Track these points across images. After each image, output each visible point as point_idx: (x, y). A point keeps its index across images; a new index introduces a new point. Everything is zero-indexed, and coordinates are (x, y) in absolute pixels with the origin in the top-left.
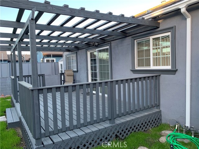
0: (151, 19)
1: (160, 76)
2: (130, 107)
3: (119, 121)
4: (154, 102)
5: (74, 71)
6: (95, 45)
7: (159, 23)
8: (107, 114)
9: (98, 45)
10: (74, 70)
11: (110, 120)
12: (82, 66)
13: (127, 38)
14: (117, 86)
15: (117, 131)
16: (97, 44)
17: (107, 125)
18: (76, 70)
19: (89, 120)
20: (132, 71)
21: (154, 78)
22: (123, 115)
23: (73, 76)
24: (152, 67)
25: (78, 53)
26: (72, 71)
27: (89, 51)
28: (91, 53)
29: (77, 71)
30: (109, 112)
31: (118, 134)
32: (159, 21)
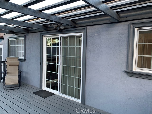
5: (20, 60)
6: (59, 29)
9: (64, 29)
10: (20, 58)
12: (32, 54)
18: (23, 58)
23: (19, 66)
25: (27, 37)
26: (17, 60)
27: (45, 37)
29: (25, 60)
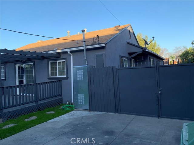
0: (56, 53)
1: (61, 80)
2: (46, 96)
3: (40, 103)
4: (59, 93)
6: (22, 61)
7: (61, 55)
8: (34, 100)
10: (2, 79)
11: (35, 102)
12: (10, 75)
13: (45, 60)
14: (39, 86)
15: (39, 107)
16: (24, 61)
17: (34, 104)
18: (4, 79)
19: (25, 102)
20: (48, 78)
21: (59, 81)
22: (42, 100)
24: (58, 76)
25: (6, 65)
28: (18, 66)
30: (35, 98)
31: (40, 109)
32: (60, 54)
